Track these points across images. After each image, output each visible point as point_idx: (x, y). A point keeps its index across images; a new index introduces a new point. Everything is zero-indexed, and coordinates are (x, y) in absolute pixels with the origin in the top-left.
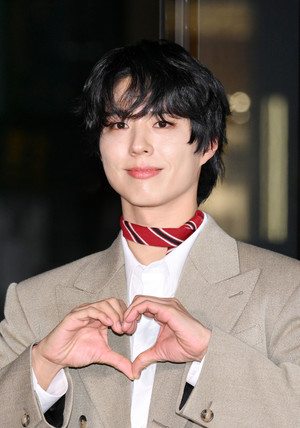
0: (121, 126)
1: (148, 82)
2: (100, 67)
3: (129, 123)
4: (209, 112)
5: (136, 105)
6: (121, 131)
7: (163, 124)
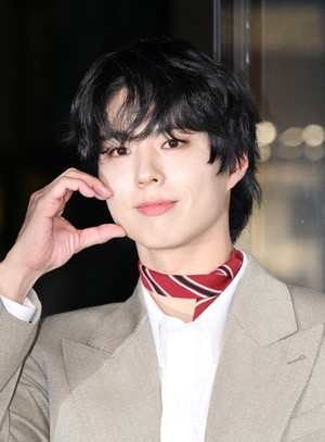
0: (123, 151)
1: (149, 90)
2: (88, 79)
3: (132, 146)
4: (232, 121)
5: (137, 123)
6: (123, 158)
7: (174, 143)
